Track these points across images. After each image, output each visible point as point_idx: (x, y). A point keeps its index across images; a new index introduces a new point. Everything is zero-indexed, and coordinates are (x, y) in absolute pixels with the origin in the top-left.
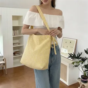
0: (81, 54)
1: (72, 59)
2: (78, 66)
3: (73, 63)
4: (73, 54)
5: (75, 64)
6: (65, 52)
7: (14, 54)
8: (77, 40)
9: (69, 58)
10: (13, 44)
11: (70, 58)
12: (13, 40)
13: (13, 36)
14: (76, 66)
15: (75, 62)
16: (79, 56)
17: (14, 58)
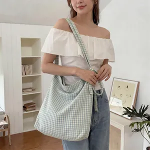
0: (147, 108)
1: (130, 118)
2: (141, 129)
3: (132, 125)
4: (132, 108)
5: (135, 126)
6: (116, 105)
7: (25, 108)
8: (139, 83)
9: (124, 116)
10: (23, 89)
11: (126, 116)
12: (23, 82)
13: (22, 75)
14: (137, 130)
15: (135, 123)
16: (143, 111)
17: (25, 116)
